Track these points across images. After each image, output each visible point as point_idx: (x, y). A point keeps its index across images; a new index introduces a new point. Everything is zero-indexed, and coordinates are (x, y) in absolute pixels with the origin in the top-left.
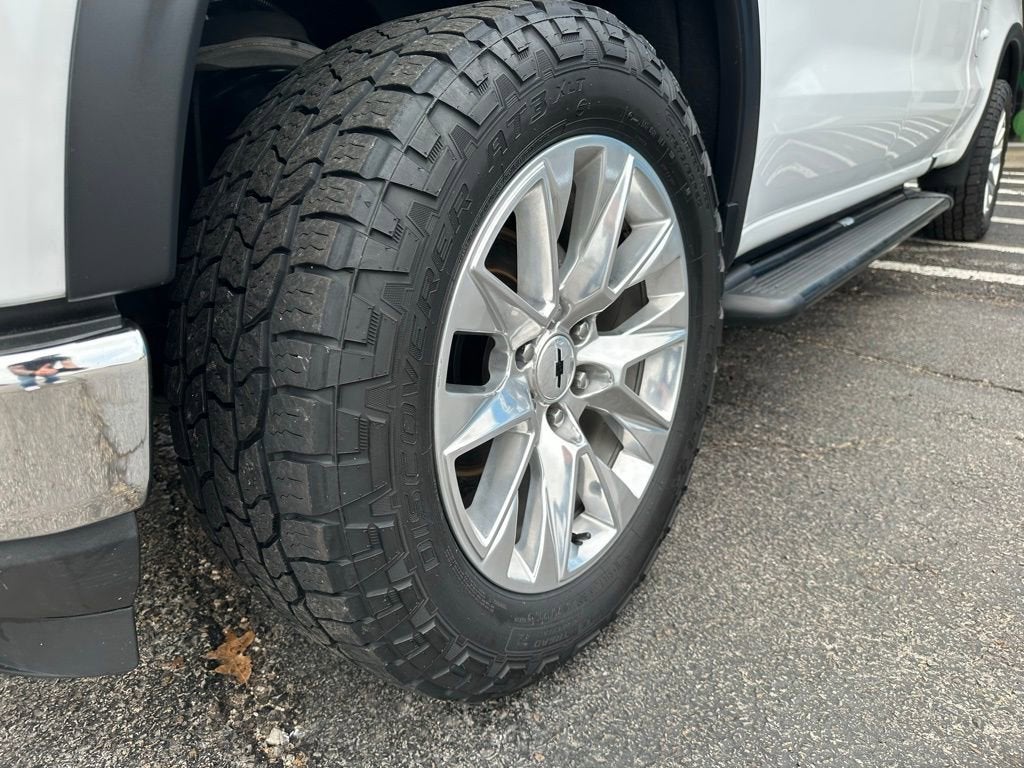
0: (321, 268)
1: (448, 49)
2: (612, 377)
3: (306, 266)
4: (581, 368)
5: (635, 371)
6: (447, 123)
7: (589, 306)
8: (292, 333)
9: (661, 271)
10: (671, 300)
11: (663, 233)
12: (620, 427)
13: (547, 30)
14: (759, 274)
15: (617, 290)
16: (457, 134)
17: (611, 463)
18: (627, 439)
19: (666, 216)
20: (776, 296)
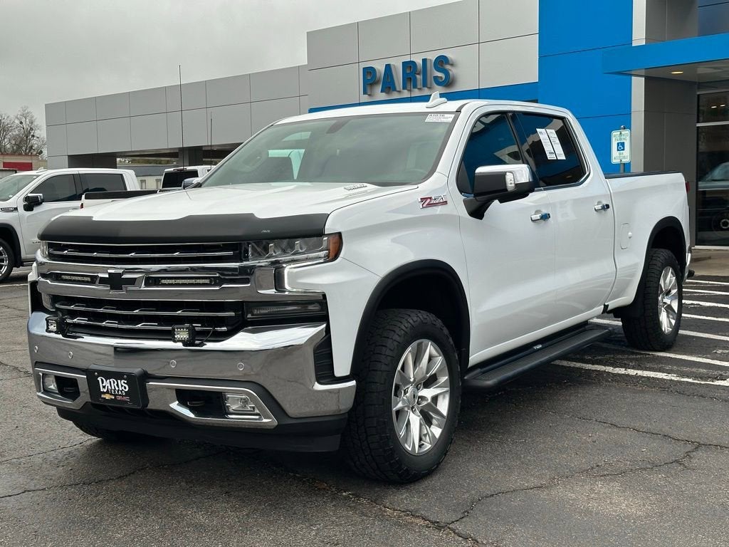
0: (376, 370)
1: (395, 329)
2: (428, 400)
3: (374, 370)
4: (420, 397)
5: (435, 399)
6: (396, 343)
7: (422, 380)
8: (370, 382)
9: (440, 370)
10: (444, 379)
11: (440, 360)
12: (432, 417)
13: (411, 321)
14: (484, 373)
15: (428, 376)
16: (397, 345)
17: (430, 427)
18: (434, 422)
19: (440, 356)
20: (488, 380)
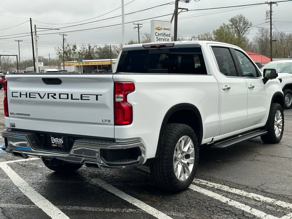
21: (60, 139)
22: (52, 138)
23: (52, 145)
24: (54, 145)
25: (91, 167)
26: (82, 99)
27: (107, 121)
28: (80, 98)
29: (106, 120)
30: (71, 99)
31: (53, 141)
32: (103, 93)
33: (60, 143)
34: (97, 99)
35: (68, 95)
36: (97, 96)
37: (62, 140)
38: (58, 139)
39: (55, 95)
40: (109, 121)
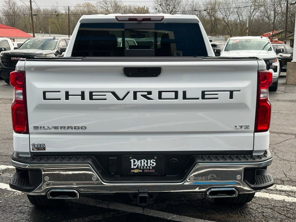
21: (149, 161)
22: (132, 161)
23: (132, 171)
24: (136, 171)
25: (218, 195)
26: (203, 98)
27: (243, 127)
28: (200, 97)
29: (241, 127)
30: (183, 99)
31: (135, 165)
32: (242, 88)
33: (149, 167)
34: (231, 97)
35: (176, 93)
36: (231, 92)
37: (153, 161)
38: (144, 161)
39: (150, 93)
40: (247, 127)
